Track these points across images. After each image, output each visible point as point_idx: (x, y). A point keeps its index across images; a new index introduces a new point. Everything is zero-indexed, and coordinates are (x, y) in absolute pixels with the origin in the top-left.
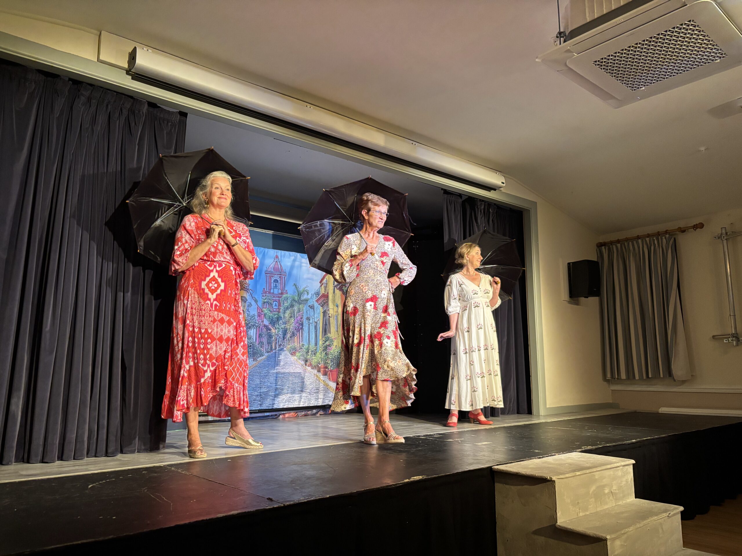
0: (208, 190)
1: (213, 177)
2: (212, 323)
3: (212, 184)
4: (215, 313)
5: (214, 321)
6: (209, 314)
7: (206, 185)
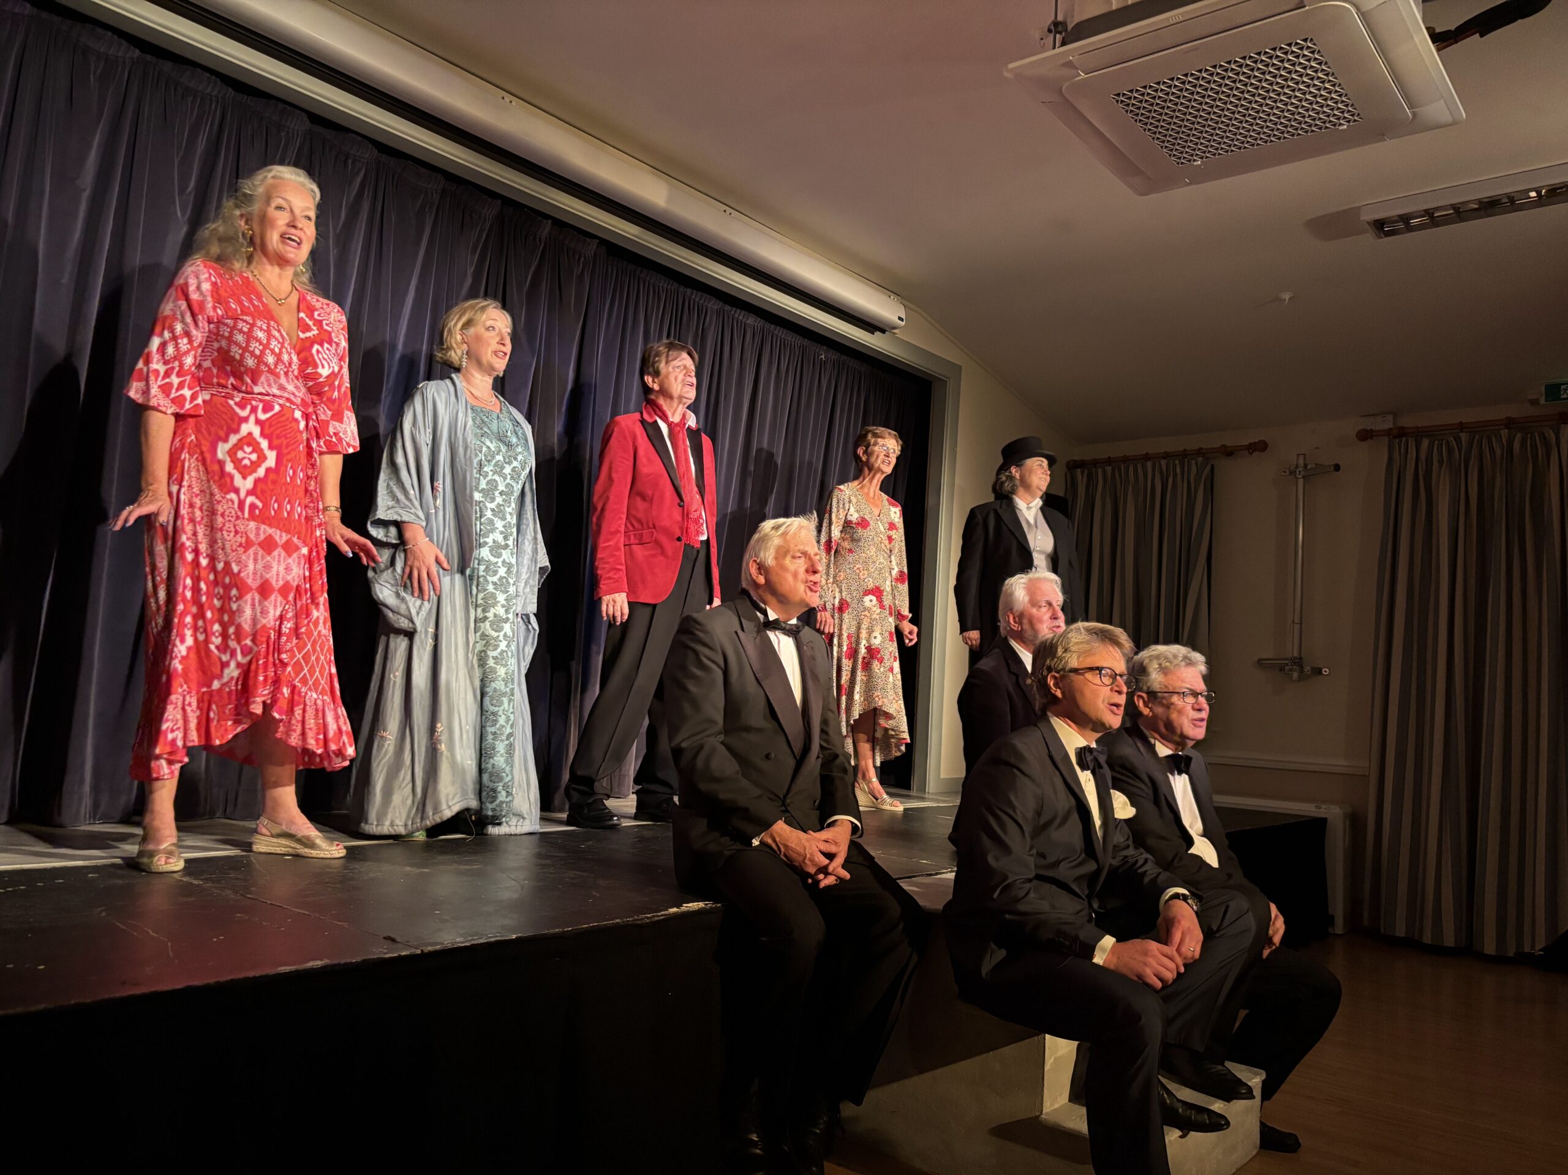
0: (256, 208)
1: (273, 177)
2: (243, 550)
3: (268, 199)
4: (249, 527)
5: (248, 545)
6: (235, 526)
7: (251, 195)
